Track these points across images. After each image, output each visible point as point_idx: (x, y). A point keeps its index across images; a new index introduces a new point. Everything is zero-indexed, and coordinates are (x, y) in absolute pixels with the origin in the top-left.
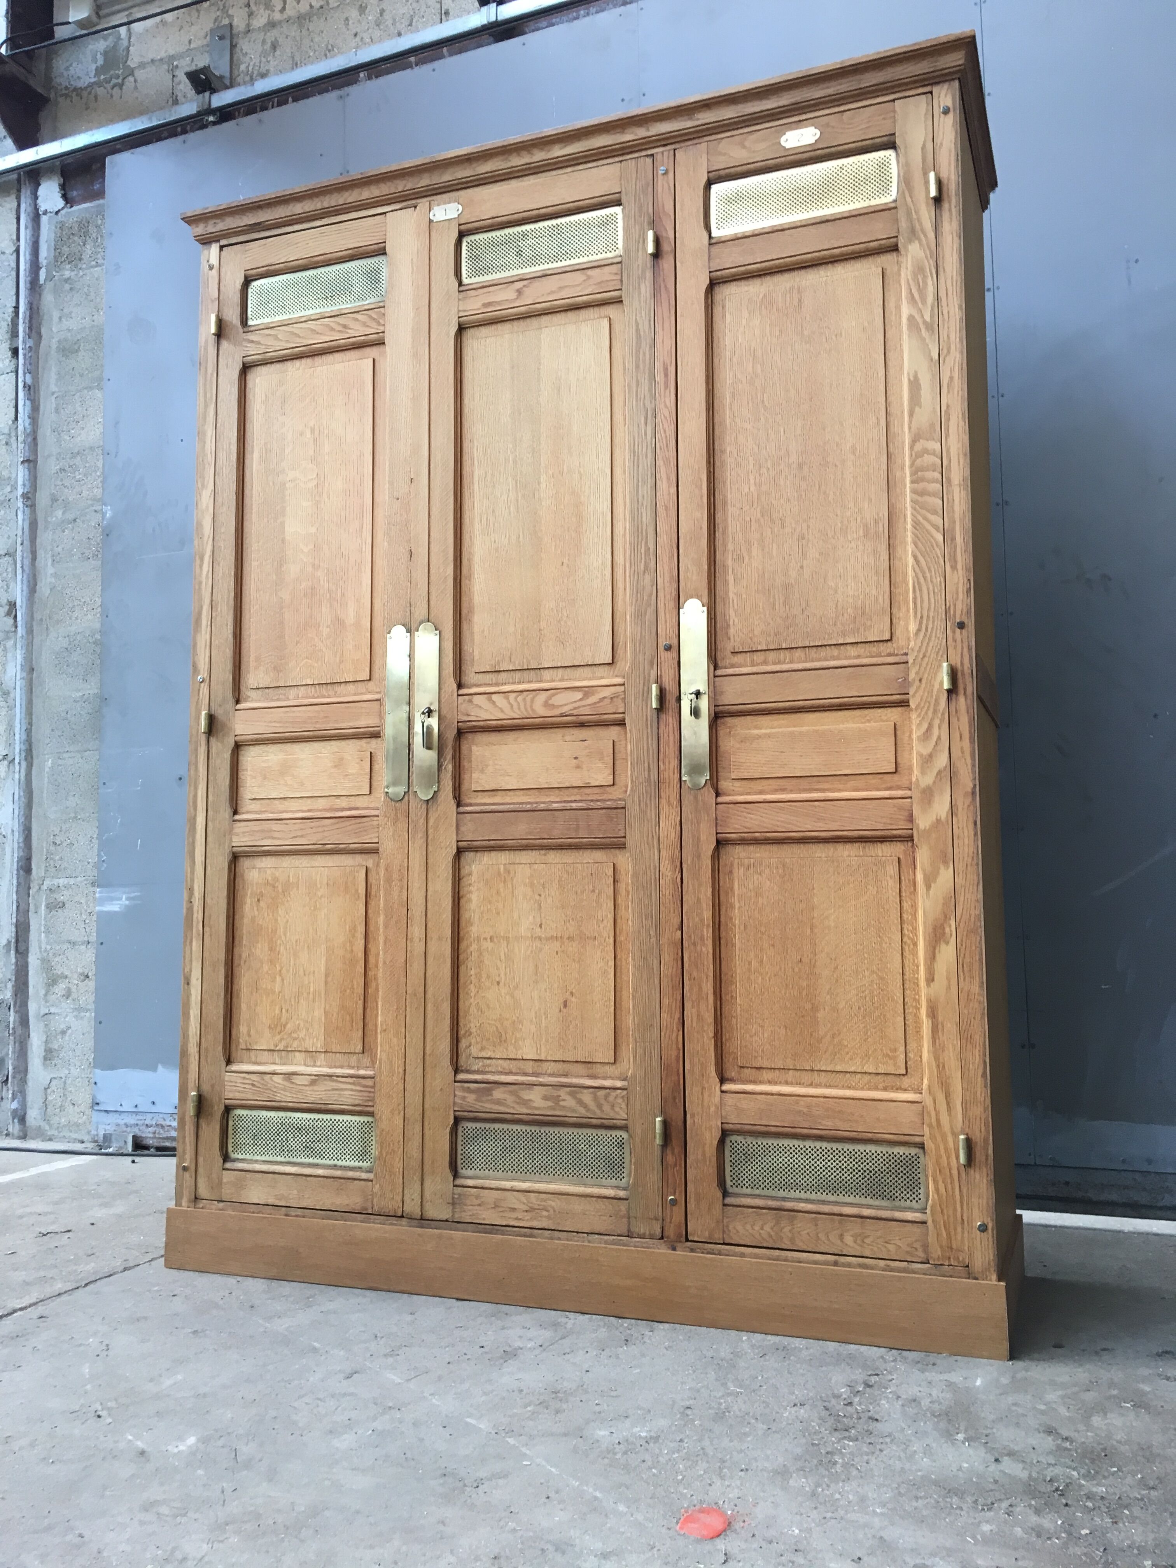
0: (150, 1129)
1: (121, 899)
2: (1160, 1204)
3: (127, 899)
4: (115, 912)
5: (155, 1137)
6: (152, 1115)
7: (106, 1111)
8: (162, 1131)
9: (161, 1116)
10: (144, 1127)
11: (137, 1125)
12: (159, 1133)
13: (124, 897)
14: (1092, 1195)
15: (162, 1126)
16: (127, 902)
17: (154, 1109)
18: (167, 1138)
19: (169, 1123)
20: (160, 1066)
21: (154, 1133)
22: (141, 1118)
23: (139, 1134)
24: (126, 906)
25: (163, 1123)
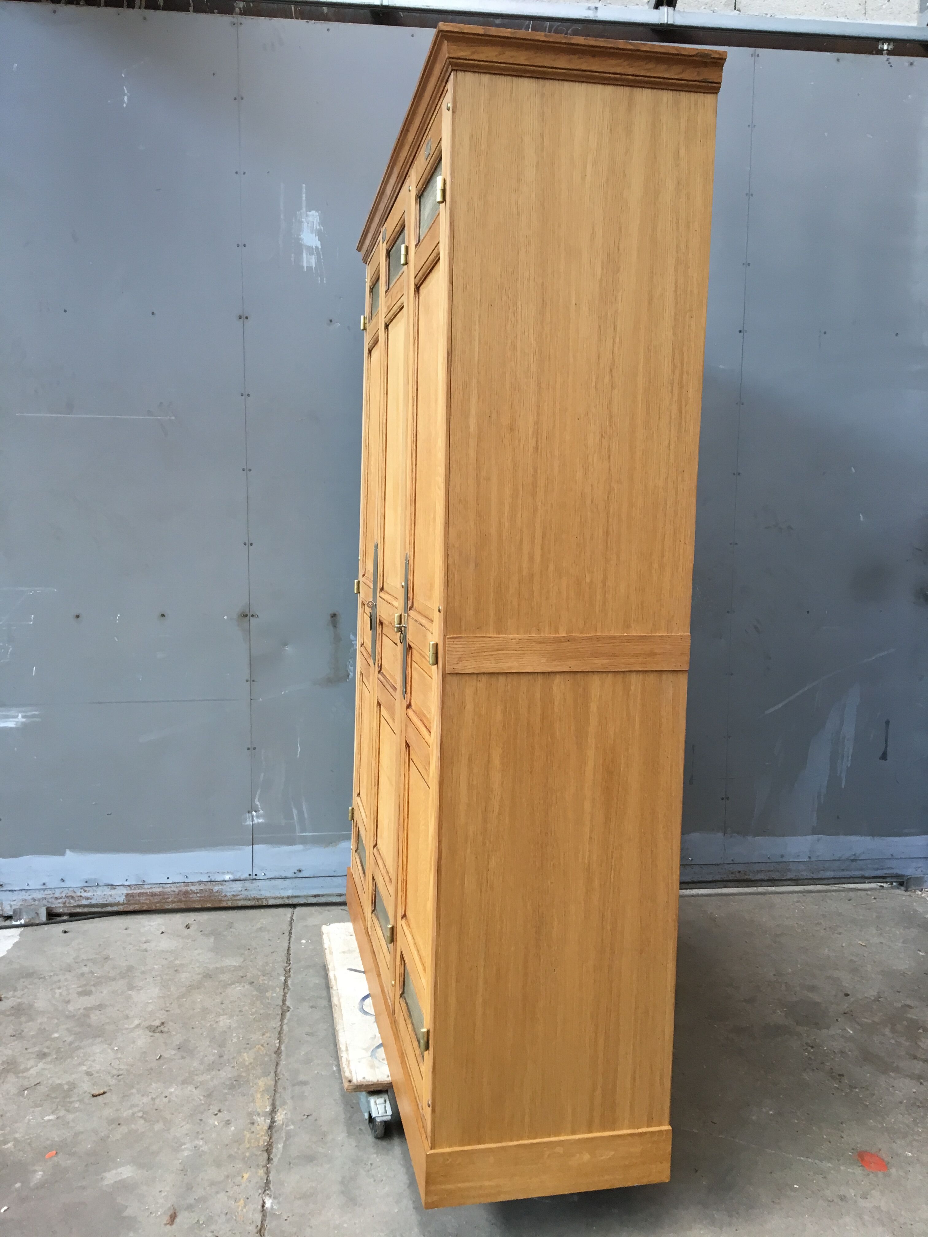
0: (60, 901)
1: (17, 717)
2: (785, 878)
3: (23, 717)
4: (11, 728)
5: (66, 907)
6: (62, 890)
7: (12, 891)
8: (72, 901)
9: (71, 889)
10: (53, 900)
11: (45, 898)
12: (70, 903)
13: (20, 715)
14: (752, 877)
15: (72, 897)
16: (24, 720)
17: (63, 885)
18: (79, 906)
19: (79, 894)
20: (68, 852)
21: (64, 903)
22: (50, 892)
23: (49, 905)
24: (22, 723)
25: (73, 895)
